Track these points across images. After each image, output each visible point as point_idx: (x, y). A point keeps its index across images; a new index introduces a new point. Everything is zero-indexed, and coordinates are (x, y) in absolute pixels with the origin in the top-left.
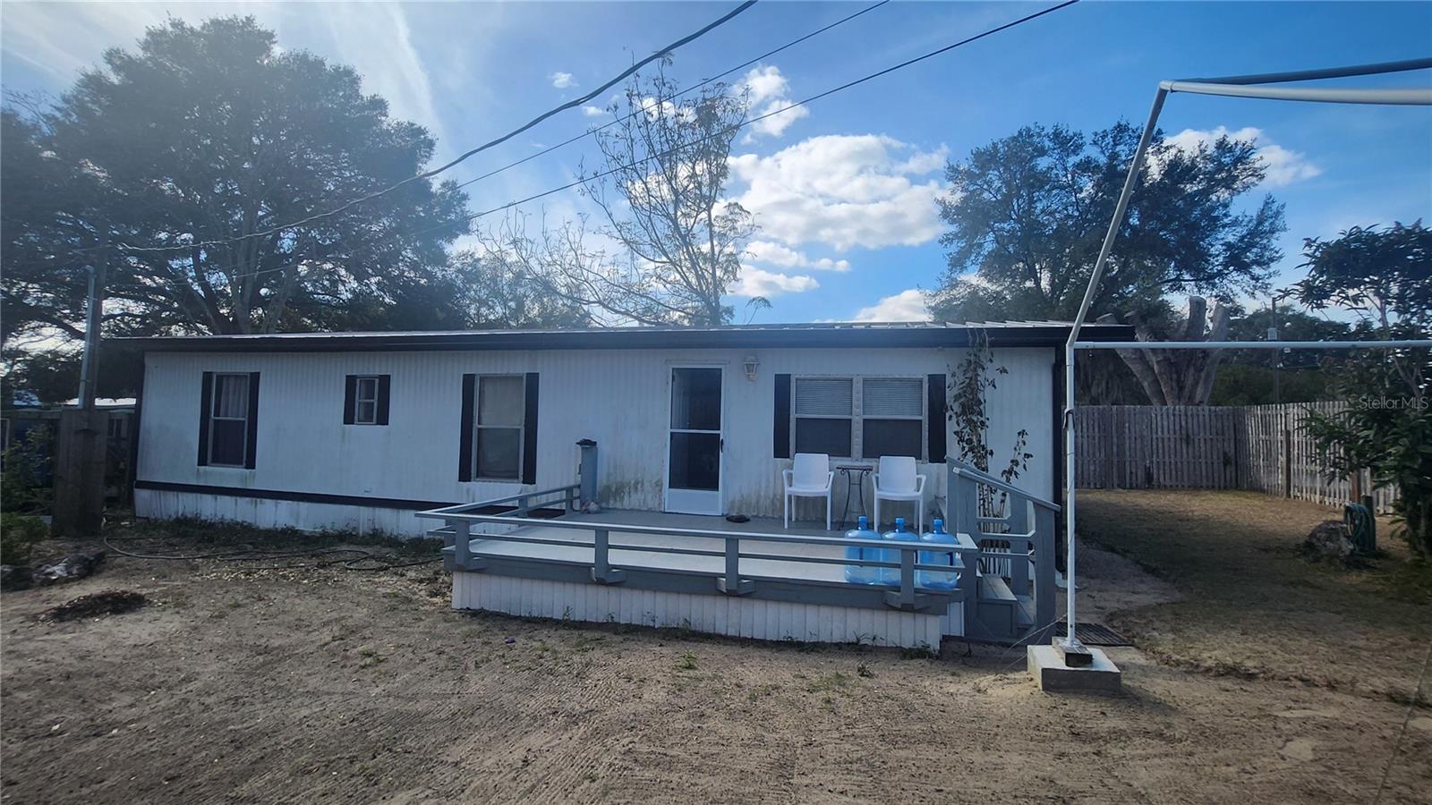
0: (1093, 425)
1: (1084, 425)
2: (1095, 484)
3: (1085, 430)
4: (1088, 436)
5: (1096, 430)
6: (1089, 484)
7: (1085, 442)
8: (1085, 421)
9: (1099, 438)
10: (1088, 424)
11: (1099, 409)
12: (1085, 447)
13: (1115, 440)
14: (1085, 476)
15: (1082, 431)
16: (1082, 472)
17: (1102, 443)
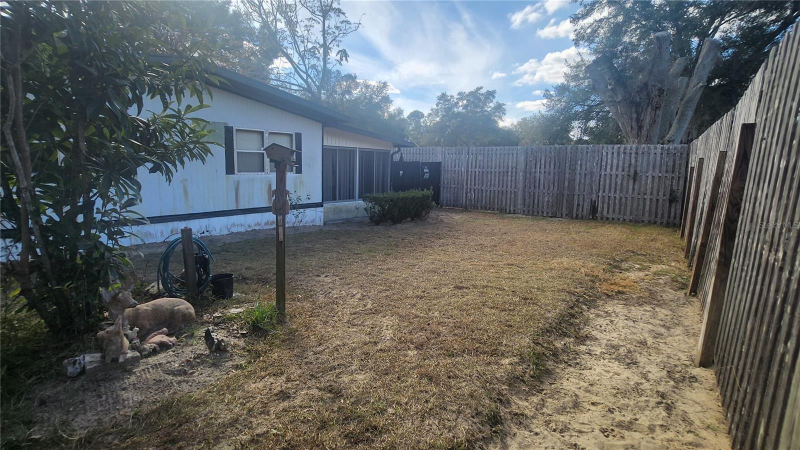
0: (550, 162)
3: (543, 167)
4: (545, 172)
5: (552, 166)
7: (542, 176)
9: (554, 174)
12: (542, 181)
13: (567, 176)
14: (540, 205)
15: (540, 168)
16: (538, 202)
17: (556, 179)
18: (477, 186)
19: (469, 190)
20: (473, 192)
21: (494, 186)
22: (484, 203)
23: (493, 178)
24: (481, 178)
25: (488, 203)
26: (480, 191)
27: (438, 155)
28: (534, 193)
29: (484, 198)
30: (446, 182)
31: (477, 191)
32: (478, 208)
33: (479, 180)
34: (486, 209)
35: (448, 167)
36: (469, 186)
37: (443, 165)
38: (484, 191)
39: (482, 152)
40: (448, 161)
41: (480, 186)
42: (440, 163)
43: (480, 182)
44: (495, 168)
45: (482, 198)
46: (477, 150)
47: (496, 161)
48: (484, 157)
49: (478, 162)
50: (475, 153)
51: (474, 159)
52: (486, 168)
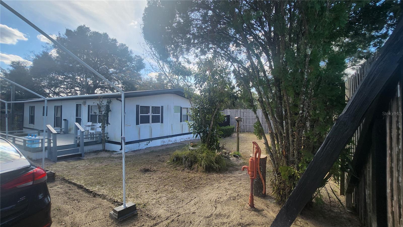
18: (244, 124)
19: (241, 125)
20: (243, 126)
21: (251, 124)
22: (247, 130)
23: (250, 121)
24: (246, 121)
25: (249, 130)
26: (246, 125)
27: (228, 113)
28: (266, 126)
29: (247, 128)
30: (232, 123)
31: (244, 125)
32: (245, 132)
33: (245, 122)
34: (248, 132)
35: (233, 117)
36: (241, 124)
37: (231, 116)
38: (247, 126)
39: (246, 111)
40: (232, 115)
41: (246, 124)
42: (229, 115)
43: (246, 122)
44: (251, 117)
45: (246, 128)
46: (244, 111)
47: (251, 115)
48: (246, 113)
49: (244, 115)
50: (243, 112)
51: (243, 114)
52: (247, 117)
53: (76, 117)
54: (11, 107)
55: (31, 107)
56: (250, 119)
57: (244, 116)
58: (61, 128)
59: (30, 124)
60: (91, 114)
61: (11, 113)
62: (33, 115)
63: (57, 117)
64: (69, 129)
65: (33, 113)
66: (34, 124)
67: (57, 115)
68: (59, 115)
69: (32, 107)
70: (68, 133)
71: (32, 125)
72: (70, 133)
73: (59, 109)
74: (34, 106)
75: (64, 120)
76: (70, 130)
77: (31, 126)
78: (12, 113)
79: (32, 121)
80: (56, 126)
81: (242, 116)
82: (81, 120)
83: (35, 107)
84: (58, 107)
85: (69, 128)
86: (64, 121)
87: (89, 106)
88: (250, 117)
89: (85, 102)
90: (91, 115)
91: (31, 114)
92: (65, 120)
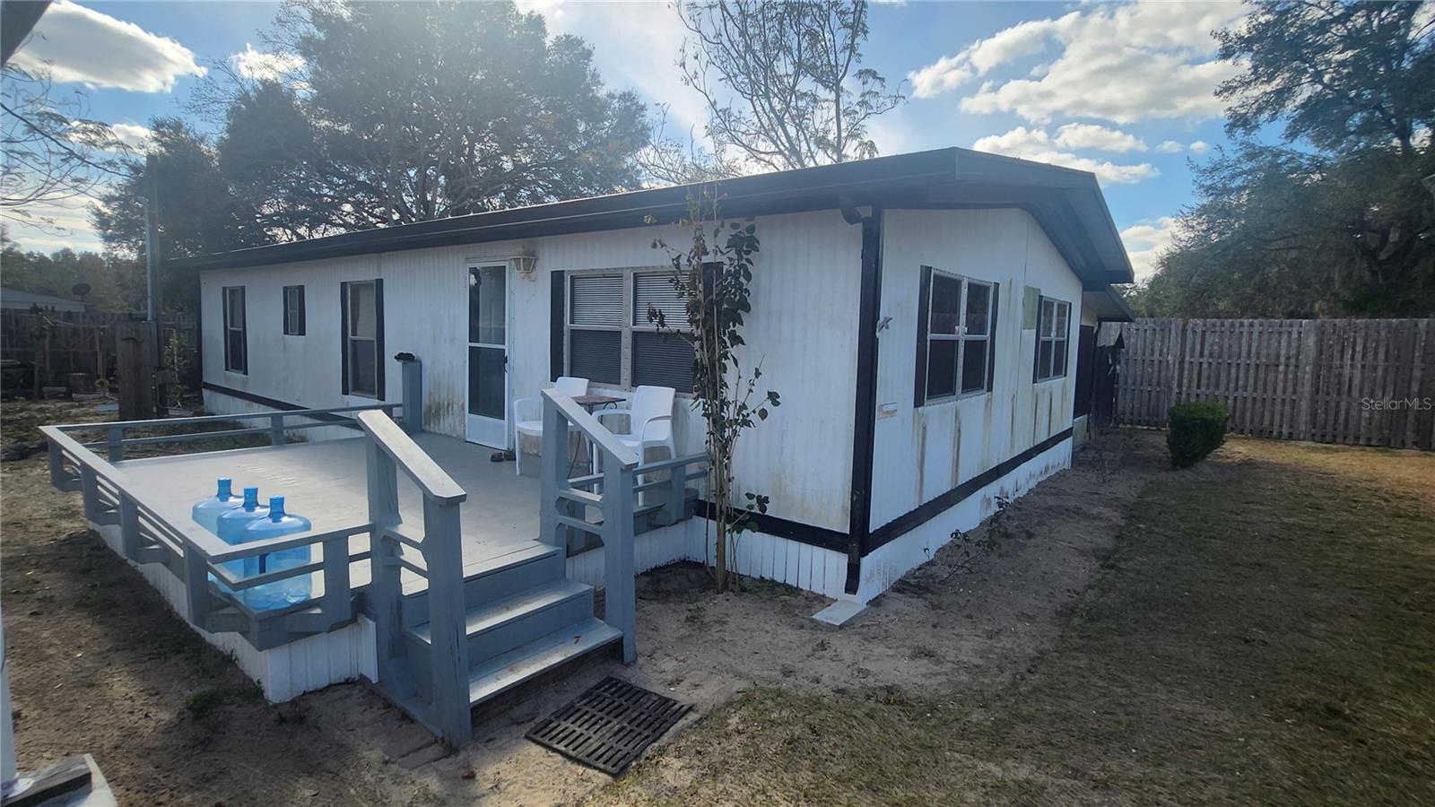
0: (1376, 349)
1: (1359, 348)
2: (1369, 439)
3: (1358, 357)
4: (1363, 366)
5: (1381, 356)
6: (1357, 438)
7: (1358, 373)
8: (1360, 341)
9: (1386, 369)
10: (1365, 348)
11: (1389, 325)
12: (1356, 382)
13: (1417, 373)
14: (1352, 425)
15: (1353, 358)
16: (1347, 420)
17: (1390, 378)
18: (1204, 389)
21: (1245, 390)
23: (1241, 375)
24: (1213, 374)
26: (1211, 397)
28: (1338, 403)
31: (1203, 397)
33: (1208, 379)
35: (1135, 353)
36: (1184, 388)
37: (1123, 350)
38: (1221, 398)
40: (1135, 344)
41: (1212, 389)
43: (1212, 381)
44: (1248, 357)
46: (1204, 325)
47: (1250, 346)
48: (1221, 338)
49: (1207, 345)
50: (1199, 331)
51: (1198, 341)
52: (1226, 357)
53: (470, 341)
54: (149, 294)
55: (230, 291)
56: (1242, 367)
57: (1206, 352)
58: (383, 399)
59: (227, 372)
60: (577, 326)
61: (149, 319)
62: (241, 329)
63: (354, 342)
64: (430, 408)
65: (239, 320)
66: (246, 373)
67: (354, 333)
68: (366, 332)
69: (234, 291)
70: (423, 431)
71: (238, 375)
72: (433, 428)
73: (367, 302)
74: (243, 288)
75: (400, 357)
76: (437, 415)
77: (235, 380)
78: (152, 317)
79: (237, 357)
80: (353, 390)
81: (1193, 350)
82: (505, 360)
83: (246, 288)
84: (357, 288)
85: (426, 400)
86: (400, 364)
87: (557, 277)
88: (1244, 354)
89: (533, 254)
90: (573, 332)
91: (232, 326)
92: (405, 358)
